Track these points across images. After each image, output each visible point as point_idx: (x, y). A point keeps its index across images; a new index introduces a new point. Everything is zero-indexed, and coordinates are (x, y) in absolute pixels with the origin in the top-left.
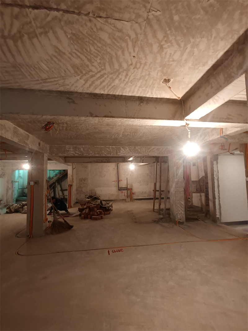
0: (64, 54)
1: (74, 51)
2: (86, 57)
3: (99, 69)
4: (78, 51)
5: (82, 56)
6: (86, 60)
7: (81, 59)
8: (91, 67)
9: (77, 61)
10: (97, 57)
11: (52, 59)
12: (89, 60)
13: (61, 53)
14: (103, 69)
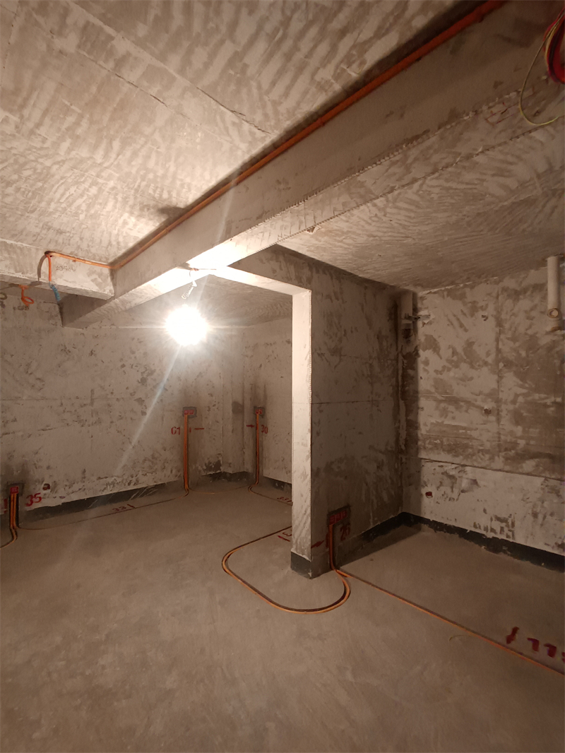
0: (493, 175)
1: (477, 187)
2: (456, 189)
3: (425, 187)
4: (471, 189)
5: (464, 186)
6: (454, 185)
7: (462, 183)
8: (441, 182)
9: (468, 176)
10: (440, 197)
11: (518, 157)
12: (448, 189)
13: (500, 173)
14: (418, 191)
